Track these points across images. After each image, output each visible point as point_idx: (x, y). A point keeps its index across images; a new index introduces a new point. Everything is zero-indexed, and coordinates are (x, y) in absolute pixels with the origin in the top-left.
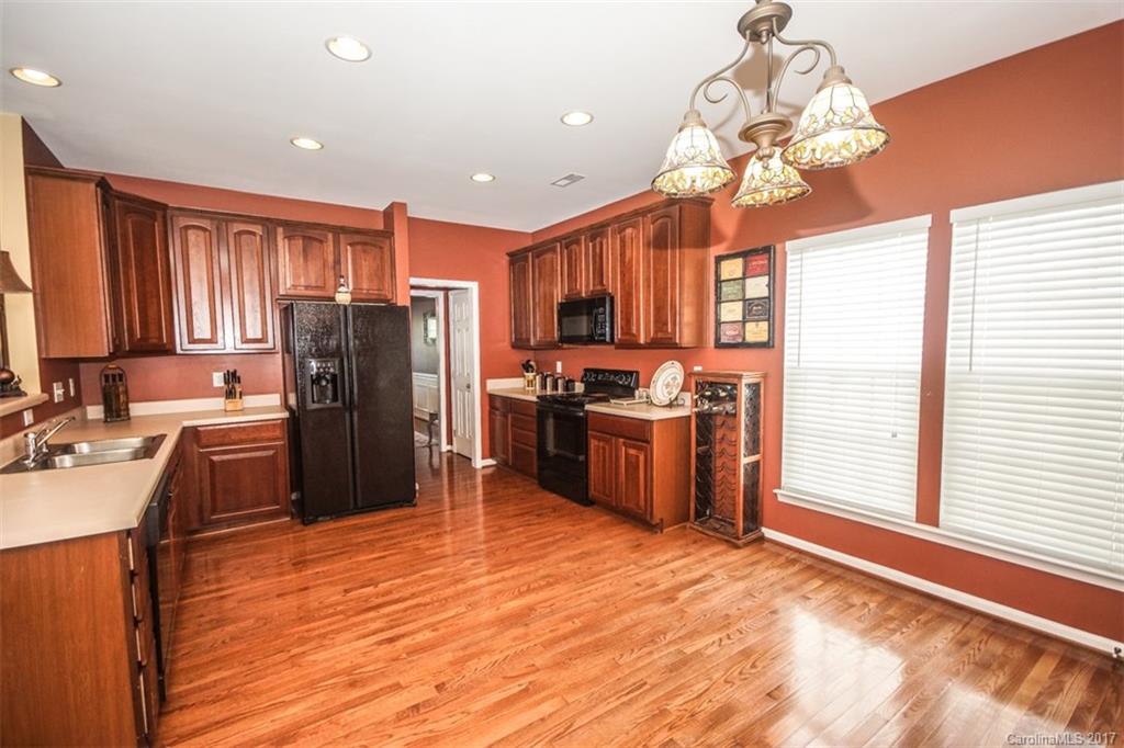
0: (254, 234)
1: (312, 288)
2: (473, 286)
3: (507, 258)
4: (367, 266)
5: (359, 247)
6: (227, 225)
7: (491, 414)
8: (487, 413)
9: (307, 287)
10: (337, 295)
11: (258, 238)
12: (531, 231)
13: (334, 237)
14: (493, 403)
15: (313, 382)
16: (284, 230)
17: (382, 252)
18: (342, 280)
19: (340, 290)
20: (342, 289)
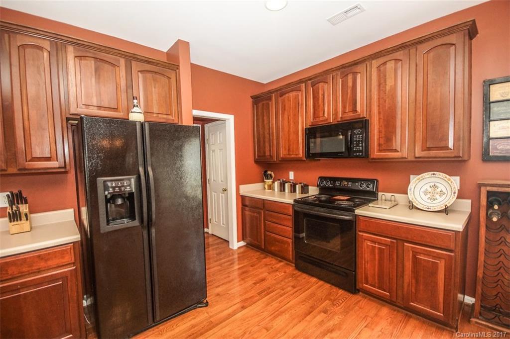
0: (41, 48)
1: (105, 108)
2: (230, 119)
3: (251, 100)
4: (156, 92)
5: (149, 75)
6: (9, 37)
7: (243, 210)
8: (240, 209)
9: (100, 107)
10: (131, 115)
11: (46, 54)
12: (265, 83)
13: (126, 62)
14: (244, 202)
15: (108, 201)
16: (75, 49)
17: (170, 83)
18: (135, 101)
19: (133, 110)
20: (135, 109)
